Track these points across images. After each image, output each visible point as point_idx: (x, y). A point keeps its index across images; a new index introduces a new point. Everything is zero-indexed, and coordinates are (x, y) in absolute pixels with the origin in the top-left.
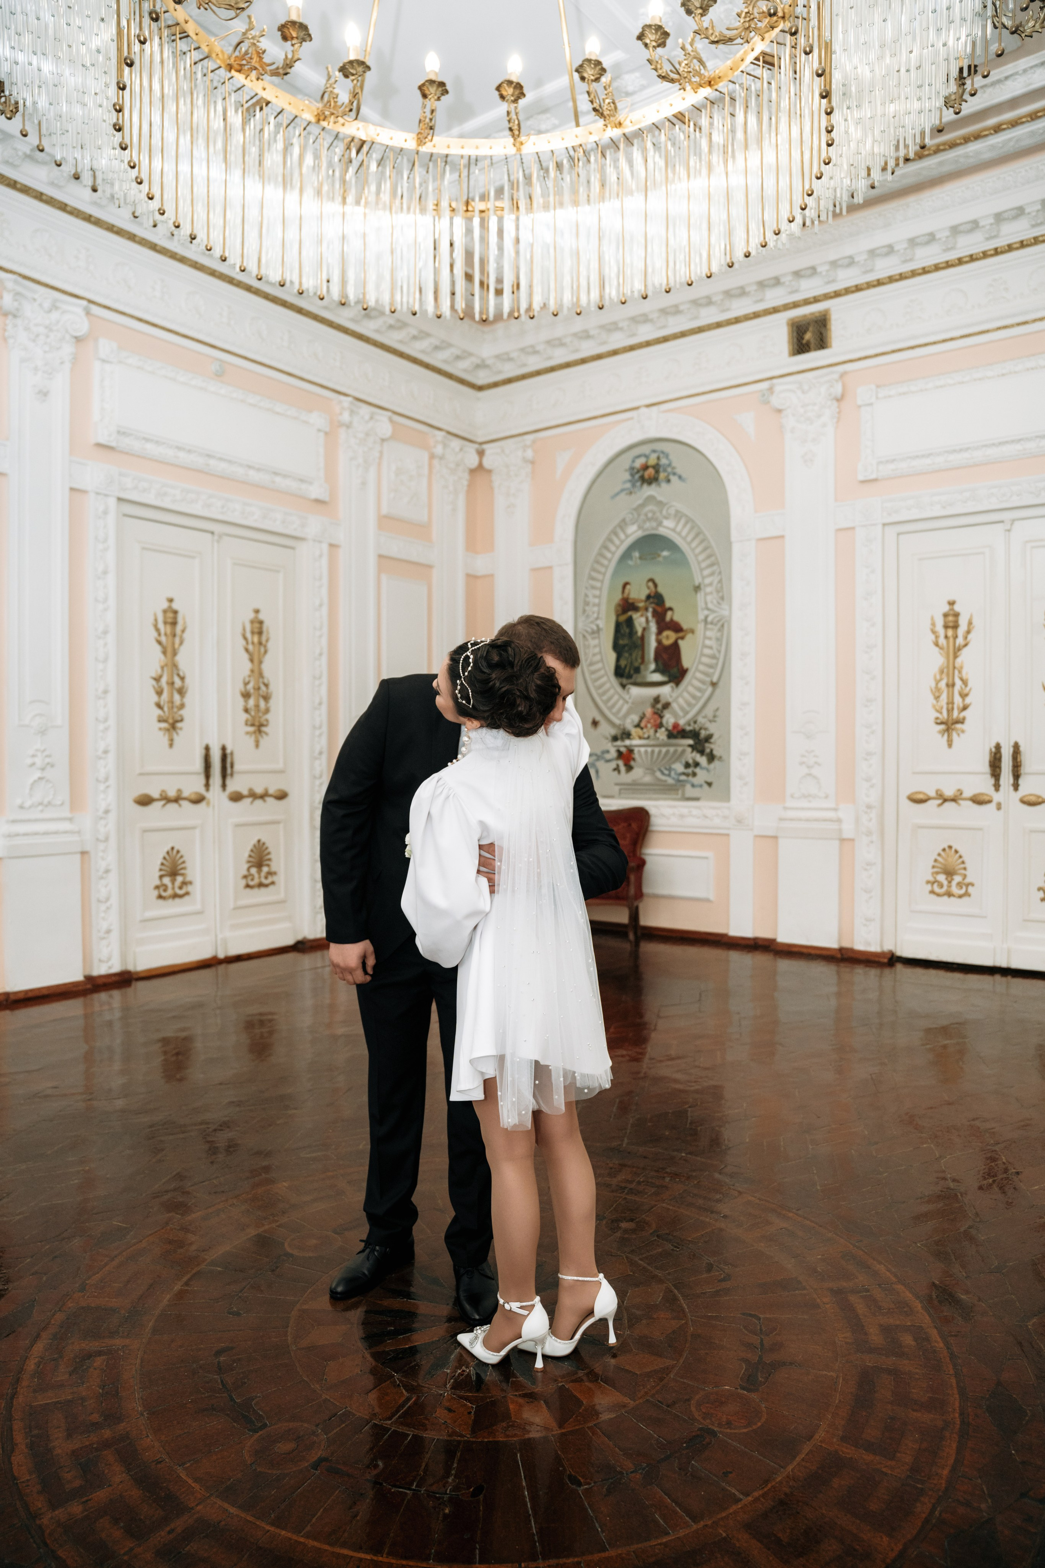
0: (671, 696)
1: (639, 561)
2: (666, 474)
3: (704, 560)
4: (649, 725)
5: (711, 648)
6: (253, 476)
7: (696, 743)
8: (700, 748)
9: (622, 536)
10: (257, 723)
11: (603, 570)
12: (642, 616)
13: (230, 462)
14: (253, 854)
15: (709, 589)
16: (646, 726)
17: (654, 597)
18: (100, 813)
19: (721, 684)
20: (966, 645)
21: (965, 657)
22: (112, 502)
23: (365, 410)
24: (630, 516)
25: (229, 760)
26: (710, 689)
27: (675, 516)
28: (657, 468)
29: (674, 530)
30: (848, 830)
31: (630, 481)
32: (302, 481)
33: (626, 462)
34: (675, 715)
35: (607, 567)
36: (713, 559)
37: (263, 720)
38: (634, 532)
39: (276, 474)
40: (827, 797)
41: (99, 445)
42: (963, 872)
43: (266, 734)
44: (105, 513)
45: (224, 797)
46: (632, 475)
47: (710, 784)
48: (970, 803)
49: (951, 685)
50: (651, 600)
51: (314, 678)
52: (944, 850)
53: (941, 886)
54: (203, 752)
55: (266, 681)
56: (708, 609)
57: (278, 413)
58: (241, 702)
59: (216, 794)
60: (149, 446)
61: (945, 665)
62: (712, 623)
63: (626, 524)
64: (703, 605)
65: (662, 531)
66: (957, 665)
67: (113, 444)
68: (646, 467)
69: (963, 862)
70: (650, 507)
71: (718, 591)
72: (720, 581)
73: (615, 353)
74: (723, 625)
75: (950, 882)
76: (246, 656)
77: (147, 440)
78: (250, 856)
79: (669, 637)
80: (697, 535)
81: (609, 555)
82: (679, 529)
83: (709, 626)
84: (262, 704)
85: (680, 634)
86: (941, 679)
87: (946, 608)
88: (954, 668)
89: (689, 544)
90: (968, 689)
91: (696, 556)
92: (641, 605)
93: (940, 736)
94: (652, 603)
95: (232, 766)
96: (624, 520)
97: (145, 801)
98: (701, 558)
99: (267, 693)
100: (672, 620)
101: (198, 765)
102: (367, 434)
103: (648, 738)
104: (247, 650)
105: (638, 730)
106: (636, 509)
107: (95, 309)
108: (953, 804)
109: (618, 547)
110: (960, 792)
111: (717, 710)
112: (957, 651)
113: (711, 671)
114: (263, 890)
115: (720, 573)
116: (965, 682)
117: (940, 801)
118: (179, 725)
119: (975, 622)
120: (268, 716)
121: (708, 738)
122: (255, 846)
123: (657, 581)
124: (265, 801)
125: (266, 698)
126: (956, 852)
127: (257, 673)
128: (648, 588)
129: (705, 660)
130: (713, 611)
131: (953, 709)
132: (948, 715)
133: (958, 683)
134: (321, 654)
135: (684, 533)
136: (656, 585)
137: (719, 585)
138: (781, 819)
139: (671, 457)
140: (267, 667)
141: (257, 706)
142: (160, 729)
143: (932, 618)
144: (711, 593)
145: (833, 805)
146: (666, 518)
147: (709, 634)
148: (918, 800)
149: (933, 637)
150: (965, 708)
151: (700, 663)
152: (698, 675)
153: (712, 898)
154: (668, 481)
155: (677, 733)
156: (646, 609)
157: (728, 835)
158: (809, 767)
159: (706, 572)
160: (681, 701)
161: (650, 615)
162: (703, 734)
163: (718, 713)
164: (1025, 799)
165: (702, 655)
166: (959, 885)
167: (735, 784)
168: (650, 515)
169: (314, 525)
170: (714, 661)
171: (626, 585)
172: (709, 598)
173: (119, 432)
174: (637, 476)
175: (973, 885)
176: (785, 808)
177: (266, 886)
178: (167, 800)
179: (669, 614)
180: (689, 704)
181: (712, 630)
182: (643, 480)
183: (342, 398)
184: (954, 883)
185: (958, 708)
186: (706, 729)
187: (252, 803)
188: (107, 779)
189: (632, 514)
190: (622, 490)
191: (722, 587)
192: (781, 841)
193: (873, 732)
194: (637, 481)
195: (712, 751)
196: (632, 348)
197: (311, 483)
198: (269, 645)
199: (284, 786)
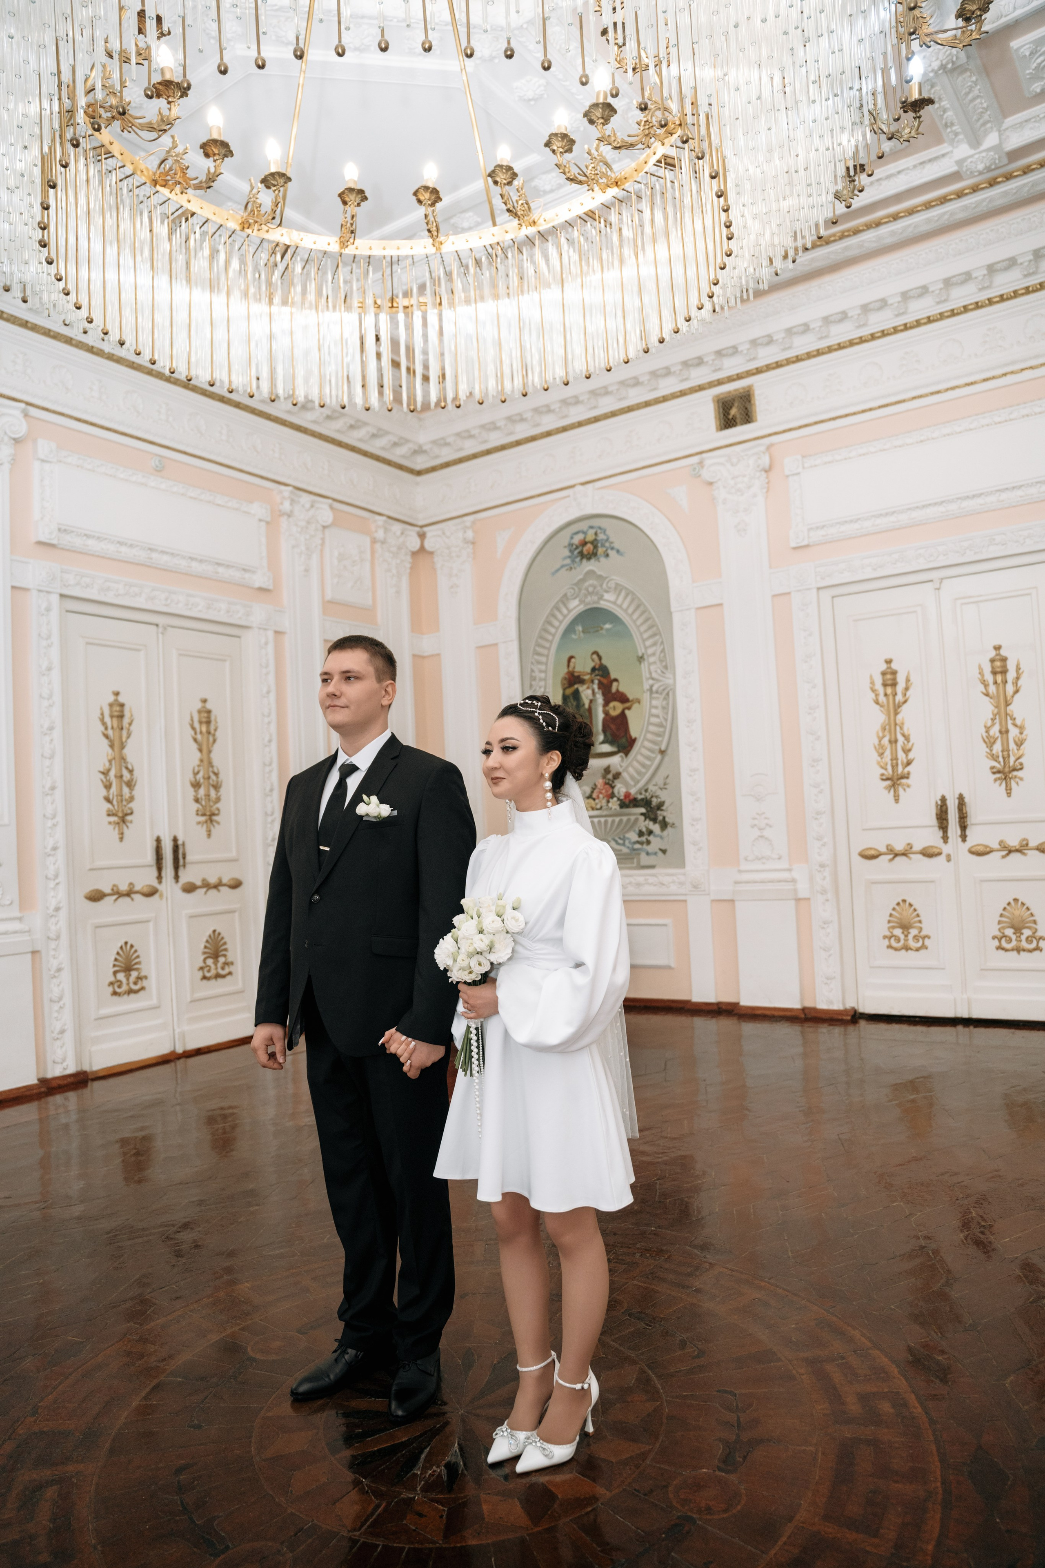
0: (621, 766)
1: (582, 635)
2: (604, 549)
3: (646, 631)
4: (601, 796)
5: (657, 716)
6: (196, 567)
7: (648, 811)
8: (652, 816)
9: (565, 611)
10: (208, 813)
11: (547, 645)
12: (588, 688)
14: (208, 945)
15: (652, 659)
16: (598, 797)
17: (598, 670)
18: (51, 911)
19: (669, 752)
20: (905, 702)
21: (905, 713)
22: (55, 598)
23: (306, 499)
24: (572, 591)
25: (181, 851)
26: (659, 757)
27: (616, 588)
28: (595, 543)
29: (614, 603)
30: (803, 889)
31: (569, 557)
32: (245, 570)
33: (564, 538)
34: (626, 784)
35: (551, 642)
36: (654, 629)
37: (214, 809)
38: (576, 607)
39: (218, 564)
40: (780, 858)
41: (40, 543)
42: (918, 925)
43: (218, 823)
44: (48, 610)
45: (177, 888)
46: (571, 551)
47: (664, 851)
48: (920, 856)
49: (894, 742)
50: (597, 672)
51: (265, 765)
52: (898, 904)
53: (898, 940)
54: (155, 844)
55: (216, 771)
56: (653, 679)
57: (218, 505)
58: (191, 792)
59: (168, 886)
60: (90, 542)
61: (887, 721)
62: (657, 692)
63: (568, 599)
64: (648, 676)
65: (603, 604)
66: (898, 722)
67: (55, 542)
68: (584, 543)
69: (918, 916)
70: (591, 582)
71: (661, 661)
72: (663, 651)
73: (548, 434)
74: (668, 694)
75: (906, 936)
76: (195, 746)
77: (88, 536)
78: (206, 947)
79: (616, 708)
80: (638, 607)
81: (553, 630)
82: (619, 602)
83: (655, 695)
84: (213, 793)
85: (627, 705)
86: (884, 736)
87: (884, 667)
88: (896, 724)
89: (631, 615)
90: (910, 744)
91: (638, 627)
92: (587, 677)
93: (886, 792)
94: (596, 675)
95: (184, 858)
96: (565, 595)
97: (96, 897)
98: (642, 629)
99: (218, 782)
100: (618, 691)
101: (150, 857)
102: (308, 523)
103: (601, 808)
104: (195, 740)
105: (591, 801)
106: (576, 584)
107: (33, 411)
108: (904, 858)
109: (561, 622)
110: (910, 846)
111: (667, 777)
112: (897, 708)
113: (660, 739)
114: (220, 980)
115: (662, 643)
116: (907, 738)
117: (891, 856)
118: (129, 818)
119: (912, 679)
120: (219, 805)
121: (660, 806)
122: (210, 936)
123: (601, 653)
124: (219, 891)
125: (217, 787)
126: (911, 905)
127: (207, 762)
128: (593, 660)
129: (652, 728)
130: (657, 680)
131: (897, 765)
132: (893, 771)
133: (901, 739)
134: (270, 741)
135: (625, 606)
136: (600, 658)
137: (662, 655)
138: (736, 883)
139: (607, 532)
140: (216, 756)
141: (208, 795)
142: (110, 823)
143: (871, 677)
144: (655, 663)
145: (787, 866)
146: (607, 592)
147: (654, 702)
148: (869, 856)
149: (873, 695)
150: (909, 763)
151: (648, 731)
152: (647, 744)
153: (673, 965)
154: (607, 555)
155: (628, 802)
156: (592, 682)
157: (685, 901)
158: (760, 829)
159: (648, 643)
160: (631, 769)
161: (596, 687)
162: (655, 801)
163: (668, 781)
164: (973, 850)
165: (649, 724)
166: (916, 938)
167: (689, 851)
168: (591, 589)
169: (258, 613)
170: (662, 729)
171: (571, 657)
172: (652, 668)
173: (59, 530)
174: (576, 552)
175: (929, 937)
176: (740, 871)
177: (223, 976)
178: (119, 894)
179: (615, 684)
180: (639, 773)
181: (657, 698)
182: (582, 555)
183: (283, 488)
184: (910, 937)
185: (902, 764)
186: (657, 797)
187: (206, 893)
188: (56, 876)
189: (573, 589)
190: (562, 566)
191: (665, 656)
192: (737, 903)
193: (821, 792)
194: (576, 557)
195: (664, 818)
196: (564, 429)
197: (254, 572)
198: (218, 734)
199: (237, 875)
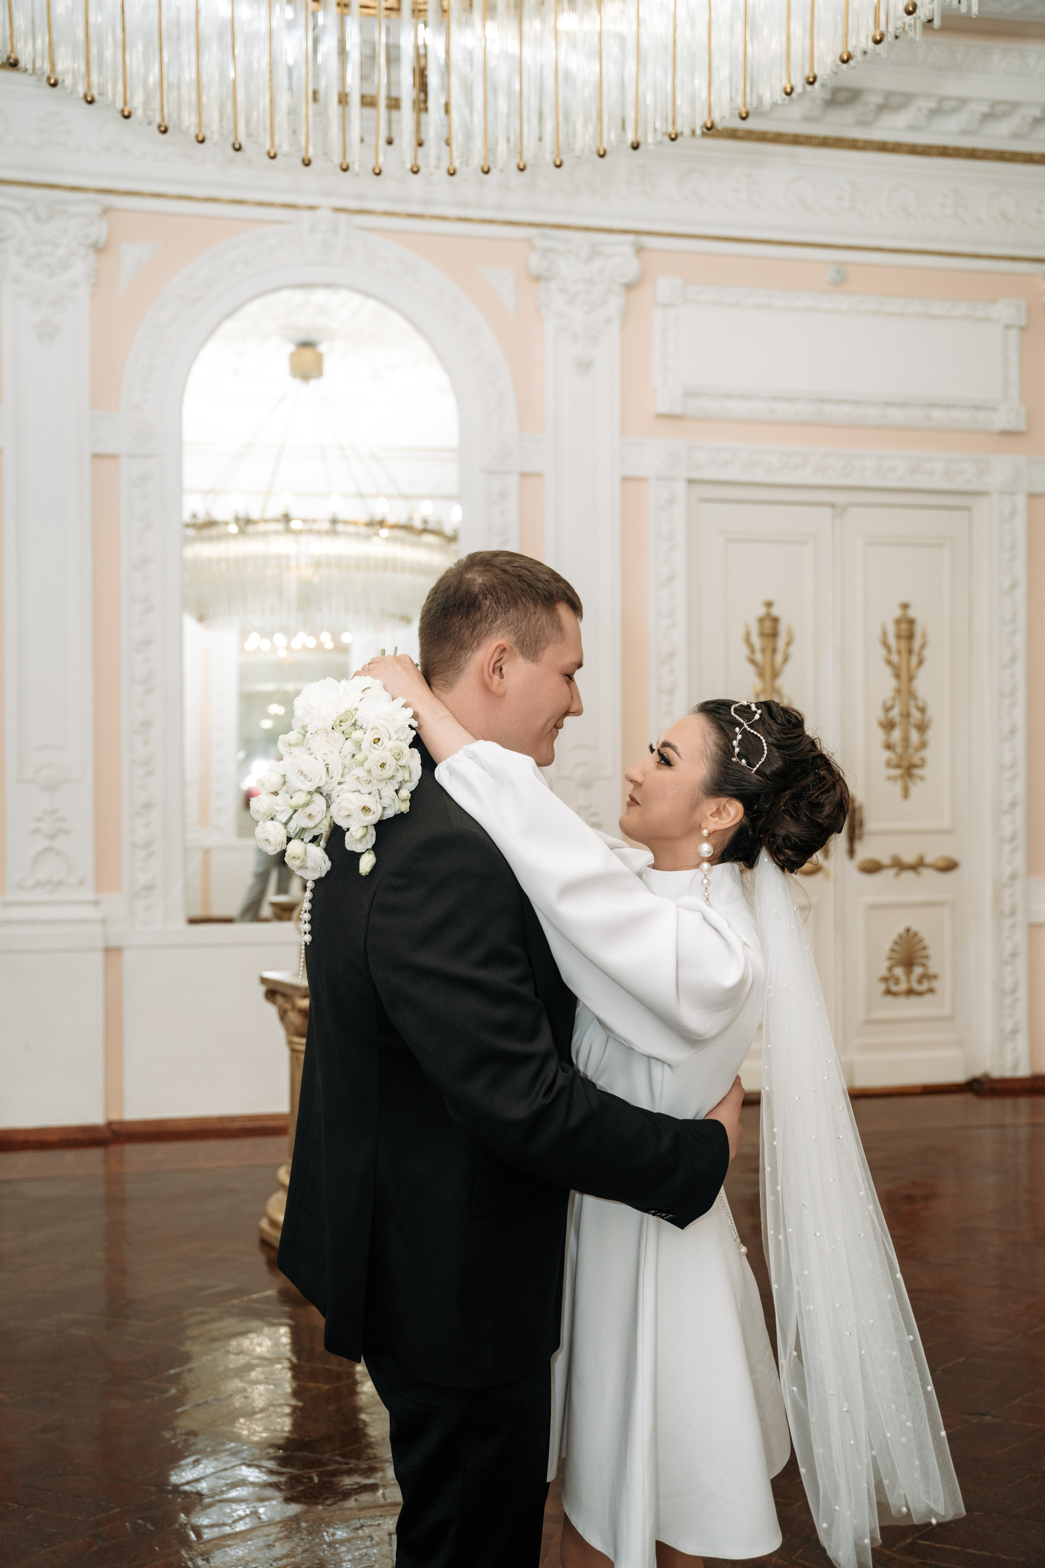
6: (896, 415)
10: (905, 764)
13: (856, 403)
14: (897, 948)
22: (680, 487)
25: (857, 817)
32: (978, 408)
37: (916, 760)
39: (932, 406)
41: (661, 416)
43: (922, 778)
44: (671, 502)
45: (850, 868)
51: (1002, 694)
55: (920, 704)
57: (936, 317)
58: (879, 735)
59: (838, 863)
60: (730, 404)
67: (678, 411)
76: (888, 671)
77: (728, 396)
78: (893, 950)
84: (915, 736)
95: (861, 826)
99: (923, 721)
104: (889, 662)
107: (648, 241)
114: (914, 999)
120: (926, 753)
122: (901, 937)
124: (918, 873)
125: (922, 728)
127: (907, 692)
134: (1014, 660)
140: (923, 685)
141: (906, 740)
169: (1001, 470)
173: (685, 394)
177: (920, 994)
187: (897, 875)
197: (993, 409)
198: (927, 653)
199: (952, 853)
